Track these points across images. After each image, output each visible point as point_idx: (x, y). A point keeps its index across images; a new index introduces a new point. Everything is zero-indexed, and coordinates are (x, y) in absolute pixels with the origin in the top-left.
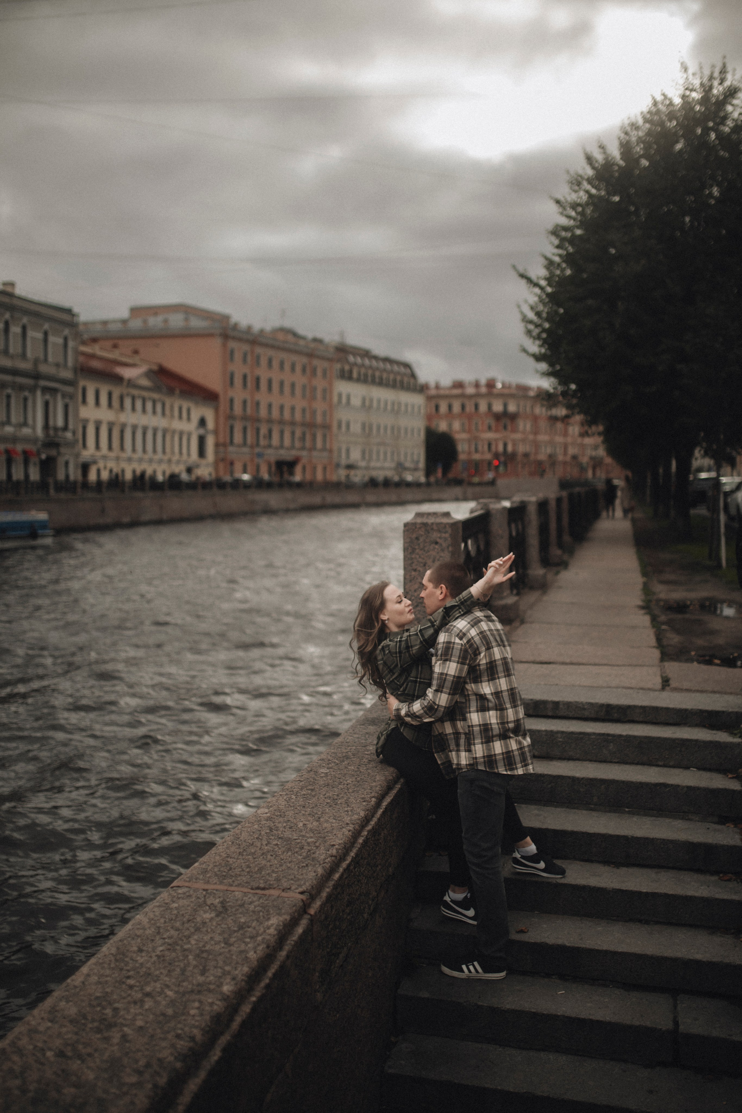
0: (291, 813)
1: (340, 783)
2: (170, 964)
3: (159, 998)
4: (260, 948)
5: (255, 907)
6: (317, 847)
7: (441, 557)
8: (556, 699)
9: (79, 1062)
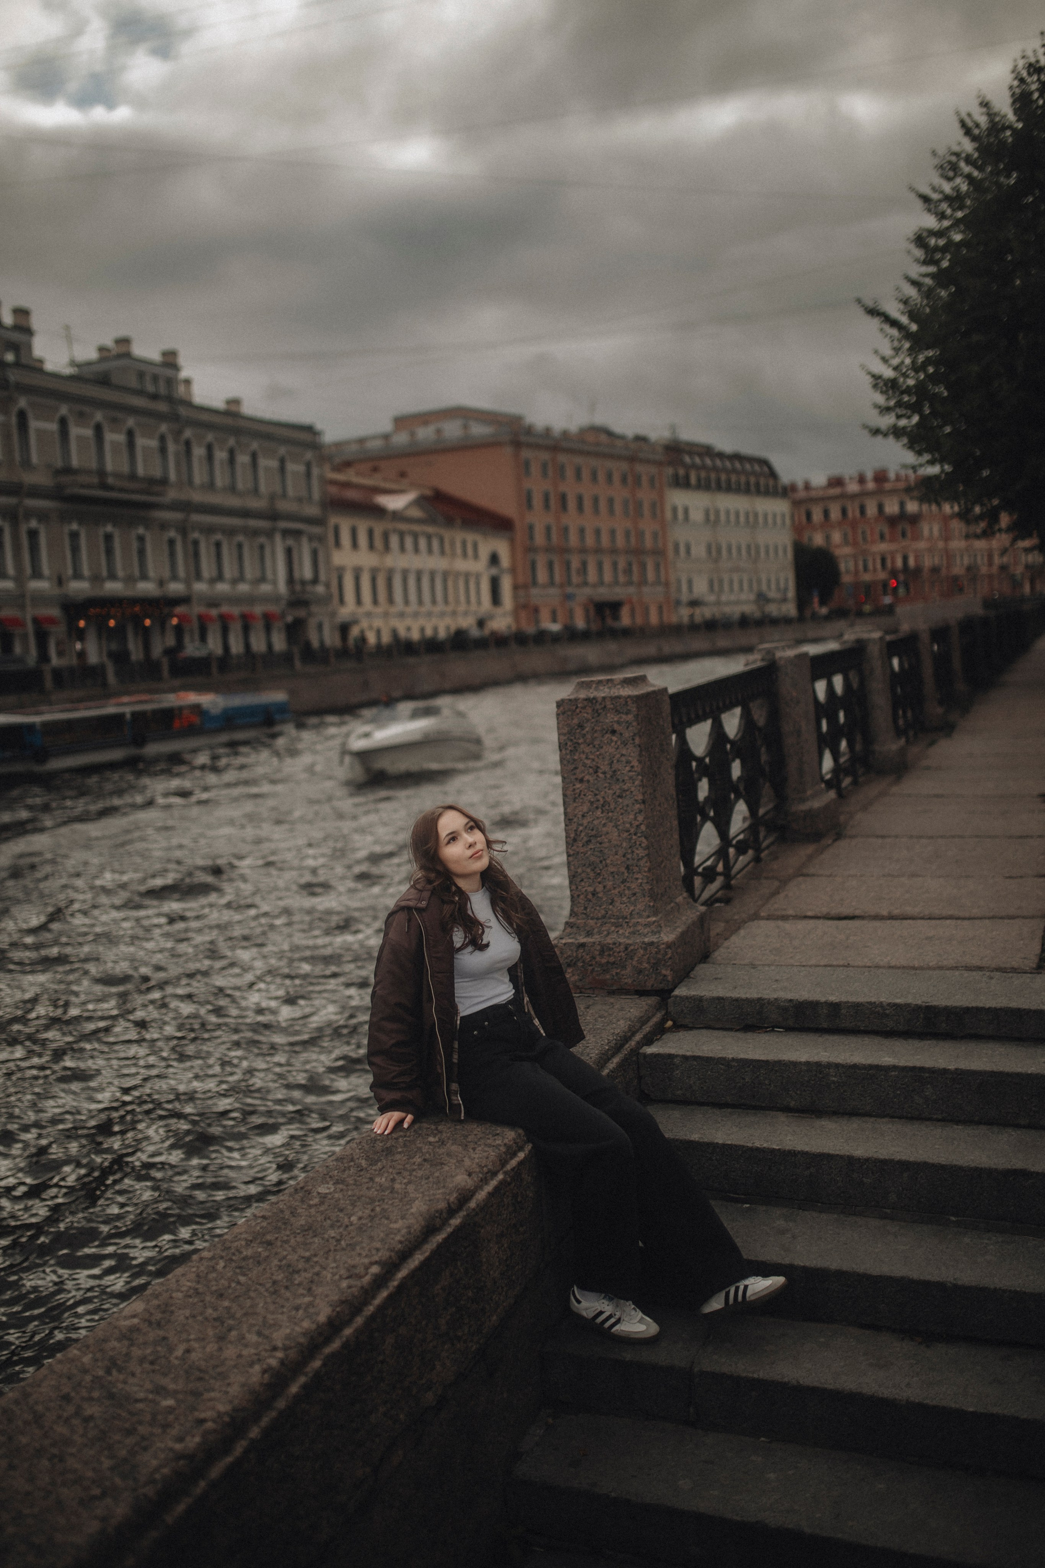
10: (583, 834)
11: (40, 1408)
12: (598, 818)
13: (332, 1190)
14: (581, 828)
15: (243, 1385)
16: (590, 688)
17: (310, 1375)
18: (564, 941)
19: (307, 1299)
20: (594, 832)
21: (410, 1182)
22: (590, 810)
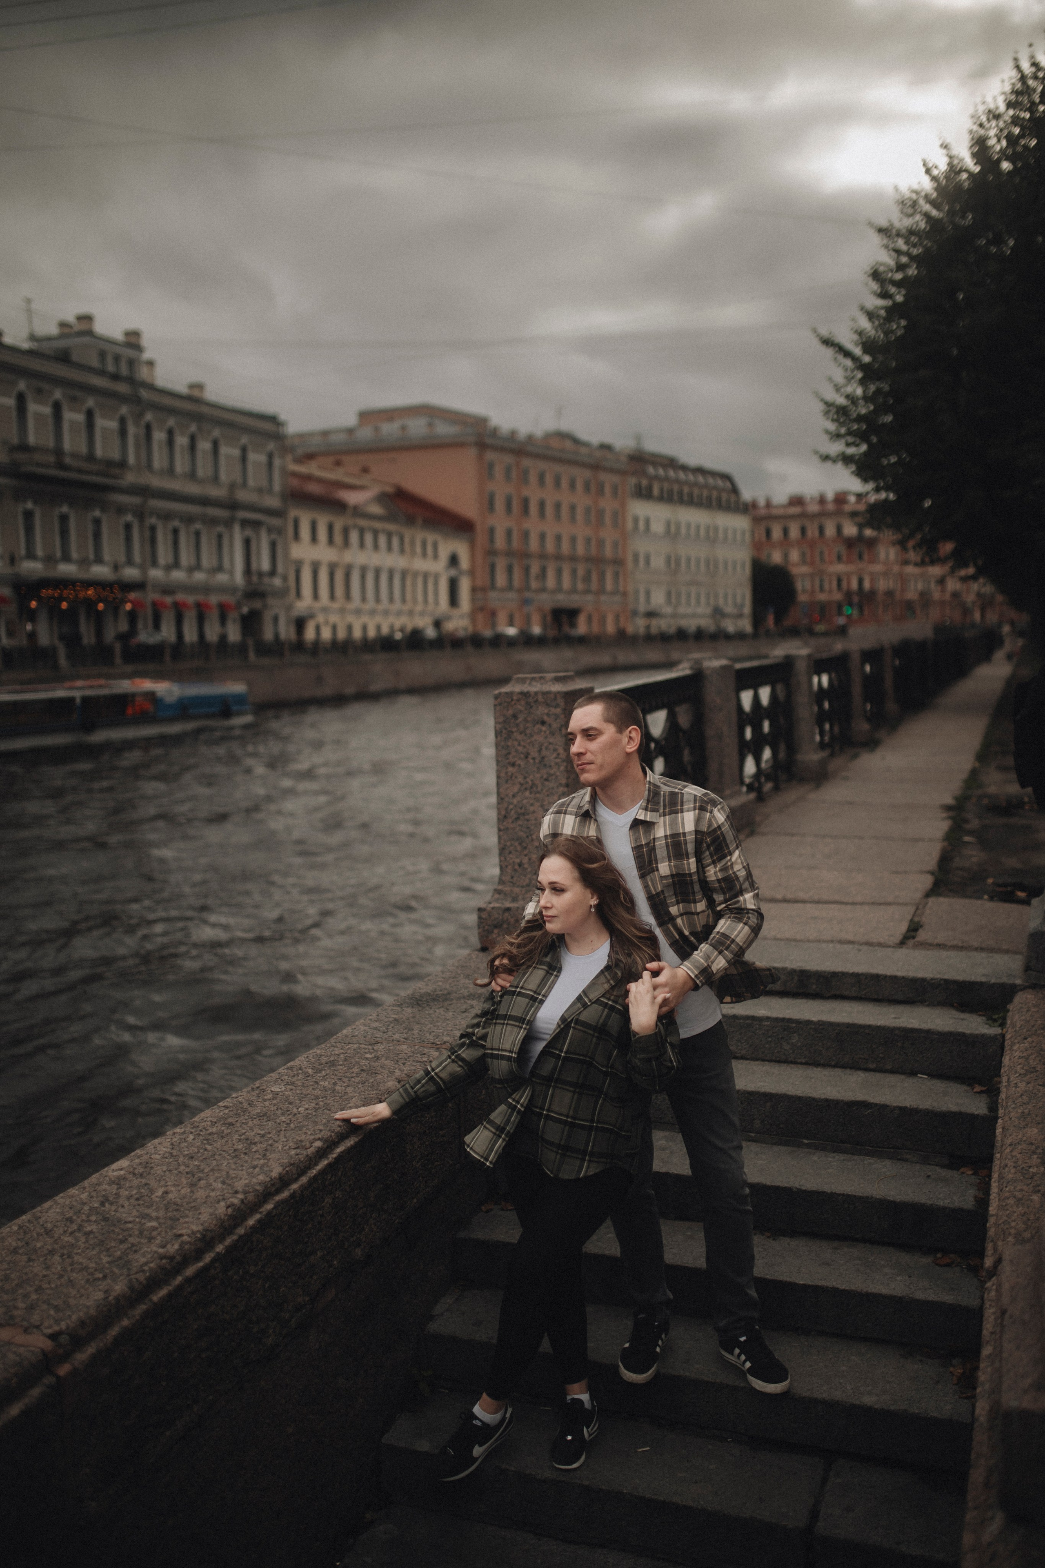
7: (550, 743)
10: (513, 812)
11: (49, 1226)
12: (527, 798)
13: (283, 1089)
14: (511, 807)
15: (211, 1215)
16: (525, 683)
17: (264, 1213)
18: (492, 905)
19: (262, 1162)
20: (523, 811)
21: (348, 1086)
22: (520, 791)
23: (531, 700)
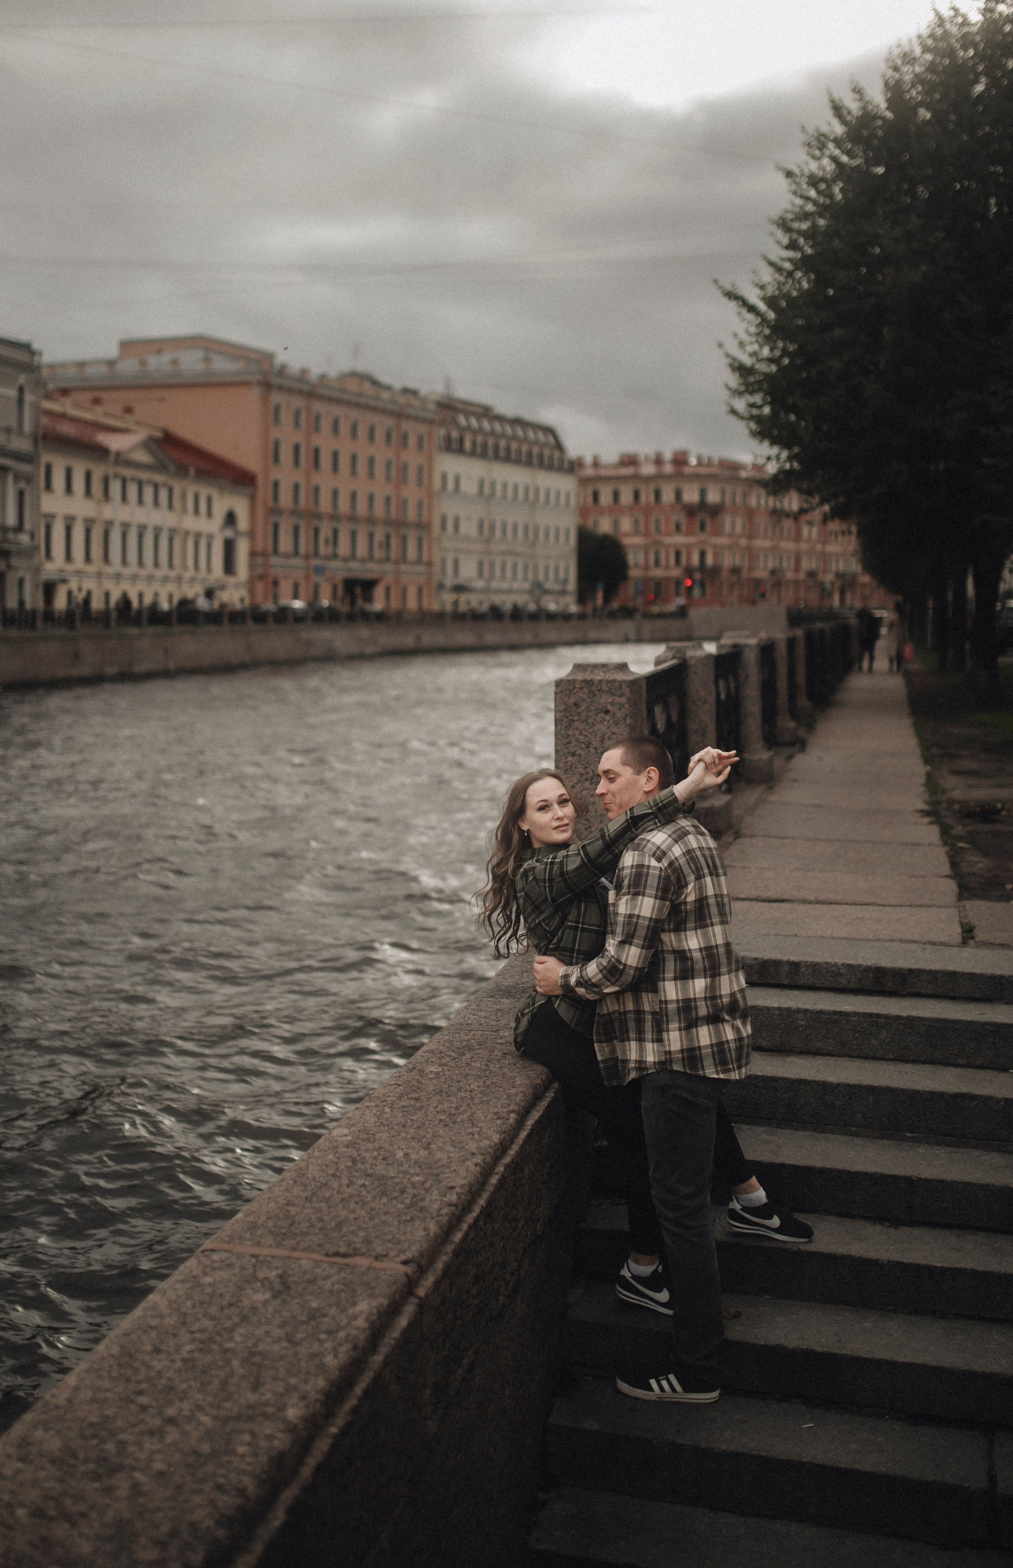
0: (385, 1136)
1: (460, 1089)
2: (204, 1372)
3: (188, 1427)
4: (344, 1349)
5: (333, 1284)
6: (427, 1190)
7: (614, 733)
8: (795, 958)
9: (67, 1526)
12: (586, 789)
16: (587, 670)
22: (579, 781)
23: (594, 688)
